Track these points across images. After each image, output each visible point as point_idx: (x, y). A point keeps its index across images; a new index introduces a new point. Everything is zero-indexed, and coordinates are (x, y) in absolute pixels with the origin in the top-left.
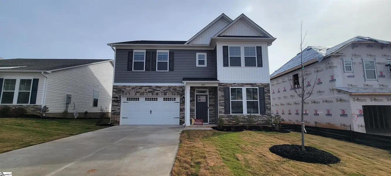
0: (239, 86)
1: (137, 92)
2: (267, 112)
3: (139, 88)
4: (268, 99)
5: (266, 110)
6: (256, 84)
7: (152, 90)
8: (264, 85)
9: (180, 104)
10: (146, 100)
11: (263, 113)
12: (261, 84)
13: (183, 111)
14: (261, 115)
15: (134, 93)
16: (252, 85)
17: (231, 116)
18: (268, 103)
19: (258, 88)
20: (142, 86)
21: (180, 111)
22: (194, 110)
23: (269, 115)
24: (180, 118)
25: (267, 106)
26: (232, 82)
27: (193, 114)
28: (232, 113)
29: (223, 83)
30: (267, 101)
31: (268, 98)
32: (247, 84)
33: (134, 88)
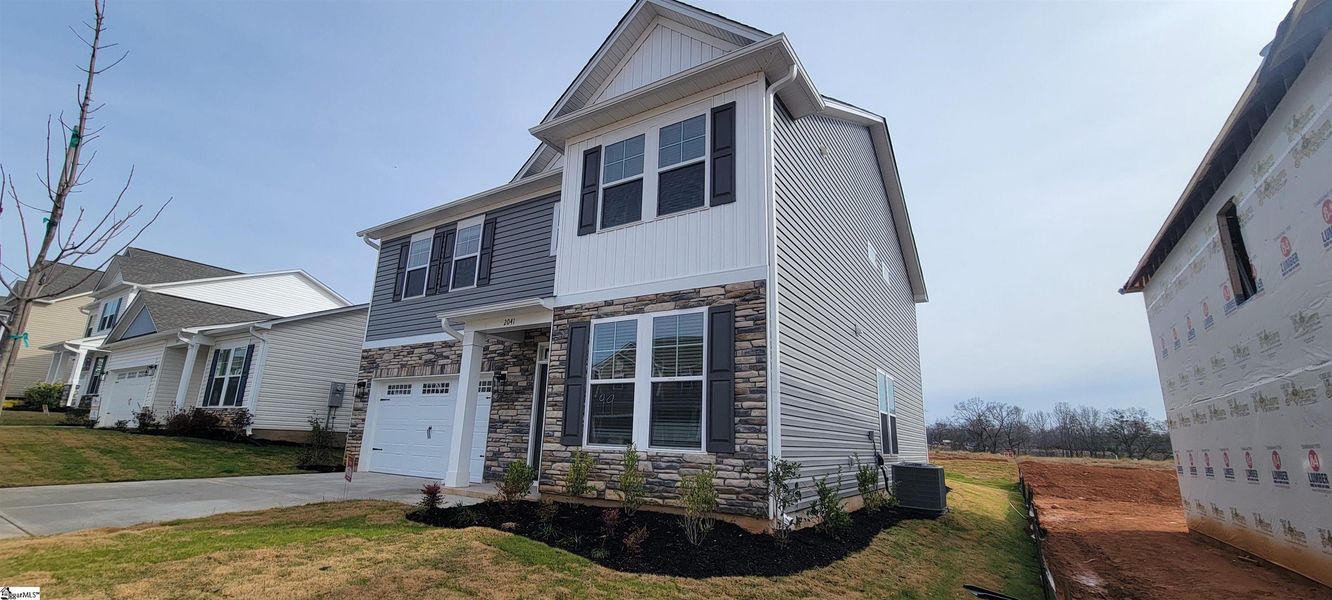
0: (629, 313)
1: (403, 366)
2: (744, 439)
3: (409, 353)
4: (751, 368)
5: (740, 427)
6: (697, 291)
7: (433, 356)
8: (737, 293)
9: (493, 402)
10: (424, 392)
11: (722, 444)
12: (724, 287)
13: (496, 432)
14: (712, 459)
15: (396, 370)
16: (680, 298)
17: (584, 454)
18: (752, 392)
19: (704, 309)
20: (413, 347)
21: (489, 432)
22: (528, 425)
23: (756, 457)
24: (487, 459)
25: (746, 404)
26: (599, 299)
27: (522, 442)
28: (591, 441)
29: (569, 307)
30: (747, 380)
31: (753, 360)
32: (659, 299)
33: (398, 353)
